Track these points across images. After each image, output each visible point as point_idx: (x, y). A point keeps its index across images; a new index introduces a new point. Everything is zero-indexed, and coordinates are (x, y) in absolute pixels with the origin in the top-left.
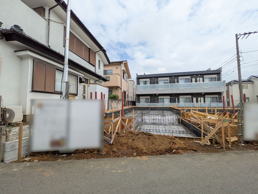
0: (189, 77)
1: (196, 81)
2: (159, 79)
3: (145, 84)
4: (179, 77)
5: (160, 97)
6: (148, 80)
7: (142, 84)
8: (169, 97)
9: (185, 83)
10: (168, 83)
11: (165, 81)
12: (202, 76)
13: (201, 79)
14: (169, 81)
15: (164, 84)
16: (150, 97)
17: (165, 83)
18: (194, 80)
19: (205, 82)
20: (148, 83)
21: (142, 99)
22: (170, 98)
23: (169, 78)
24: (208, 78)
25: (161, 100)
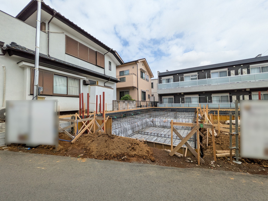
0: (226, 69)
1: (237, 74)
2: (184, 75)
3: (168, 82)
4: (211, 71)
5: (186, 96)
6: (172, 77)
7: (164, 82)
8: (197, 96)
9: (219, 78)
10: (196, 79)
11: (192, 77)
12: (247, 65)
13: (245, 71)
14: (197, 77)
15: (191, 81)
16: (174, 97)
17: (192, 79)
18: (233, 72)
19: (251, 74)
20: (172, 80)
21: (165, 99)
22: (199, 98)
23: (197, 73)
24: (258, 68)
25: (188, 100)
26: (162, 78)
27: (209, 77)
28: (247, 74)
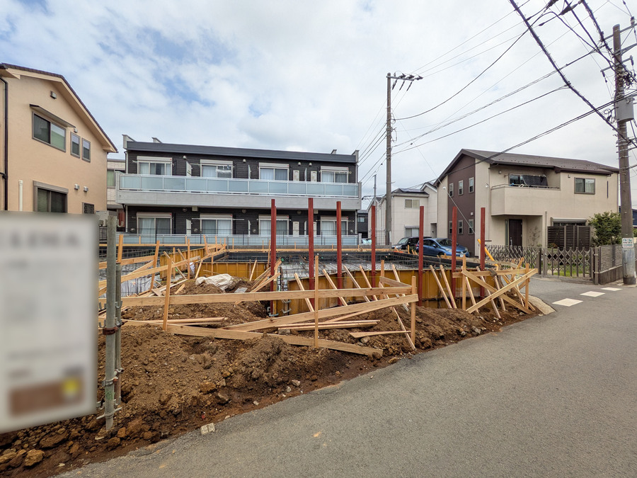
0: (286, 166)
1: (302, 179)
2: (202, 161)
4: (261, 164)
5: (203, 217)
6: (167, 161)
7: (145, 172)
11: (220, 171)
12: (316, 166)
13: (314, 174)
14: (231, 171)
16: (174, 216)
17: (220, 175)
23: (231, 162)
25: (208, 226)
26: (139, 158)
27: (255, 176)
28: (316, 182)
